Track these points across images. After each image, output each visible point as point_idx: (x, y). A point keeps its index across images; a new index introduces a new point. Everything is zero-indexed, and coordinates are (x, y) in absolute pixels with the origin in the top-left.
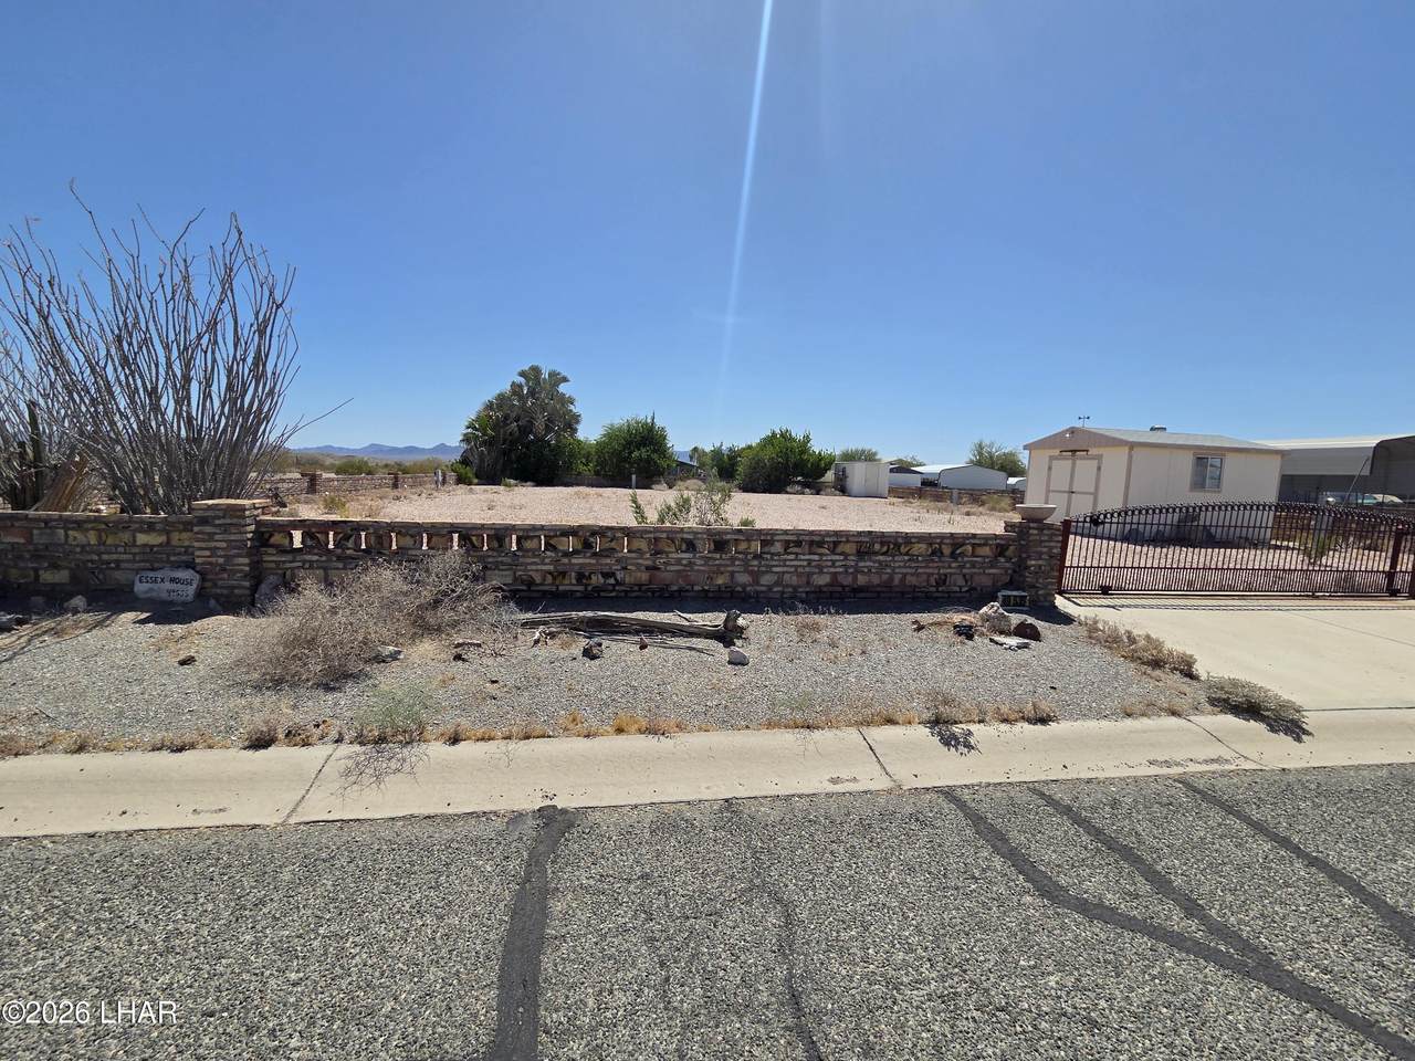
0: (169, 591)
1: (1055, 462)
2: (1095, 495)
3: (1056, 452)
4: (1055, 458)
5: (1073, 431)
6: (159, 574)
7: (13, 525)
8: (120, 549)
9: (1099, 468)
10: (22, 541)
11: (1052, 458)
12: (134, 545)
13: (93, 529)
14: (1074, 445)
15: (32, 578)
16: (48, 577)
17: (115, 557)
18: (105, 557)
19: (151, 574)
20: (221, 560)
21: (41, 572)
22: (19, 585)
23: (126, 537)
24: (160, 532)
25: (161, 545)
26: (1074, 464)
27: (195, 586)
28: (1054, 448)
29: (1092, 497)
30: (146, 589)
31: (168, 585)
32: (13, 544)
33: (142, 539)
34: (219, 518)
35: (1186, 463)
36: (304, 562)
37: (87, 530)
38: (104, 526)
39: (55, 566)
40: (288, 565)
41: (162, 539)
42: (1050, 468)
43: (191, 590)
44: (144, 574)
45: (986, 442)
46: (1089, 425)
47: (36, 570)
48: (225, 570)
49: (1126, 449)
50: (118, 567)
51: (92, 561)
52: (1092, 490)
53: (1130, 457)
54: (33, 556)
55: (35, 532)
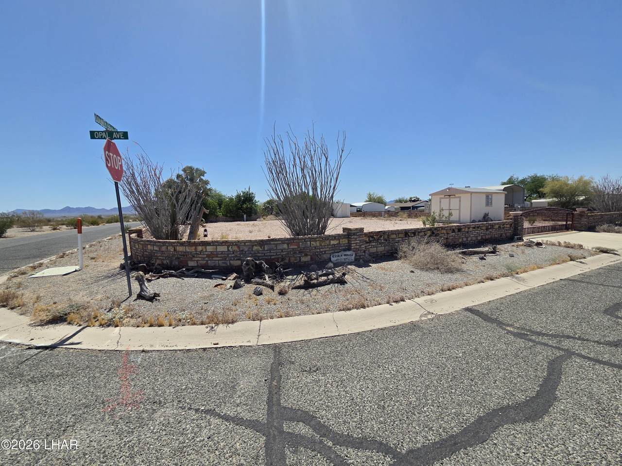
0: (345, 259)
1: (442, 200)
2: (459, 209)
3: (443, 196)
4: (442, 198)
5: (449, 189)
6: (340, 254)
7: (294, 242)
8: (326, 247)
9: (460, 201)
10: (296, 247)
11: (441, 198)
12: (330, 245)
13: (318, 241)
14: (450, 193)
15: (298, 260)
16: (304, 259)
17: (324, 250)
18: (321, 250)
19: (337, 254)
20: (358, 247)
21: (302, 258)
22: (294, 263)
23: (327, 242)
24: (337, 240)
25: (337, 244)
26: (450, 200)
27: (354, 256)
28: (442, 195)
29: (458, 211)
30: (335, 259)
31: (344, 257)
32: (293, 249)
33: (332, 242)
34: (358, 233)
35: (483, 198)
36: (372, 245)
37: (317, 241)
38: (321, 239)
39: (306, 255)
40: (368, 247)
41: (338, 242)
42: (440, 202)
43: (353, 257)
44: (334, 254)
45: (371, 193)
46: (453, 186)
47: (300, 257)
48: (358, 250)
49: (470, 194)
50: (325, 253)
51: (317, 252)
52: (458, 208)
53: (471, 197)
54: (299, 252)
55: (301, 243)
